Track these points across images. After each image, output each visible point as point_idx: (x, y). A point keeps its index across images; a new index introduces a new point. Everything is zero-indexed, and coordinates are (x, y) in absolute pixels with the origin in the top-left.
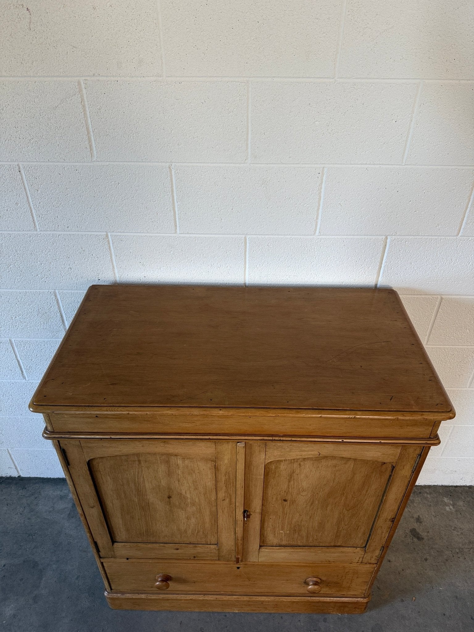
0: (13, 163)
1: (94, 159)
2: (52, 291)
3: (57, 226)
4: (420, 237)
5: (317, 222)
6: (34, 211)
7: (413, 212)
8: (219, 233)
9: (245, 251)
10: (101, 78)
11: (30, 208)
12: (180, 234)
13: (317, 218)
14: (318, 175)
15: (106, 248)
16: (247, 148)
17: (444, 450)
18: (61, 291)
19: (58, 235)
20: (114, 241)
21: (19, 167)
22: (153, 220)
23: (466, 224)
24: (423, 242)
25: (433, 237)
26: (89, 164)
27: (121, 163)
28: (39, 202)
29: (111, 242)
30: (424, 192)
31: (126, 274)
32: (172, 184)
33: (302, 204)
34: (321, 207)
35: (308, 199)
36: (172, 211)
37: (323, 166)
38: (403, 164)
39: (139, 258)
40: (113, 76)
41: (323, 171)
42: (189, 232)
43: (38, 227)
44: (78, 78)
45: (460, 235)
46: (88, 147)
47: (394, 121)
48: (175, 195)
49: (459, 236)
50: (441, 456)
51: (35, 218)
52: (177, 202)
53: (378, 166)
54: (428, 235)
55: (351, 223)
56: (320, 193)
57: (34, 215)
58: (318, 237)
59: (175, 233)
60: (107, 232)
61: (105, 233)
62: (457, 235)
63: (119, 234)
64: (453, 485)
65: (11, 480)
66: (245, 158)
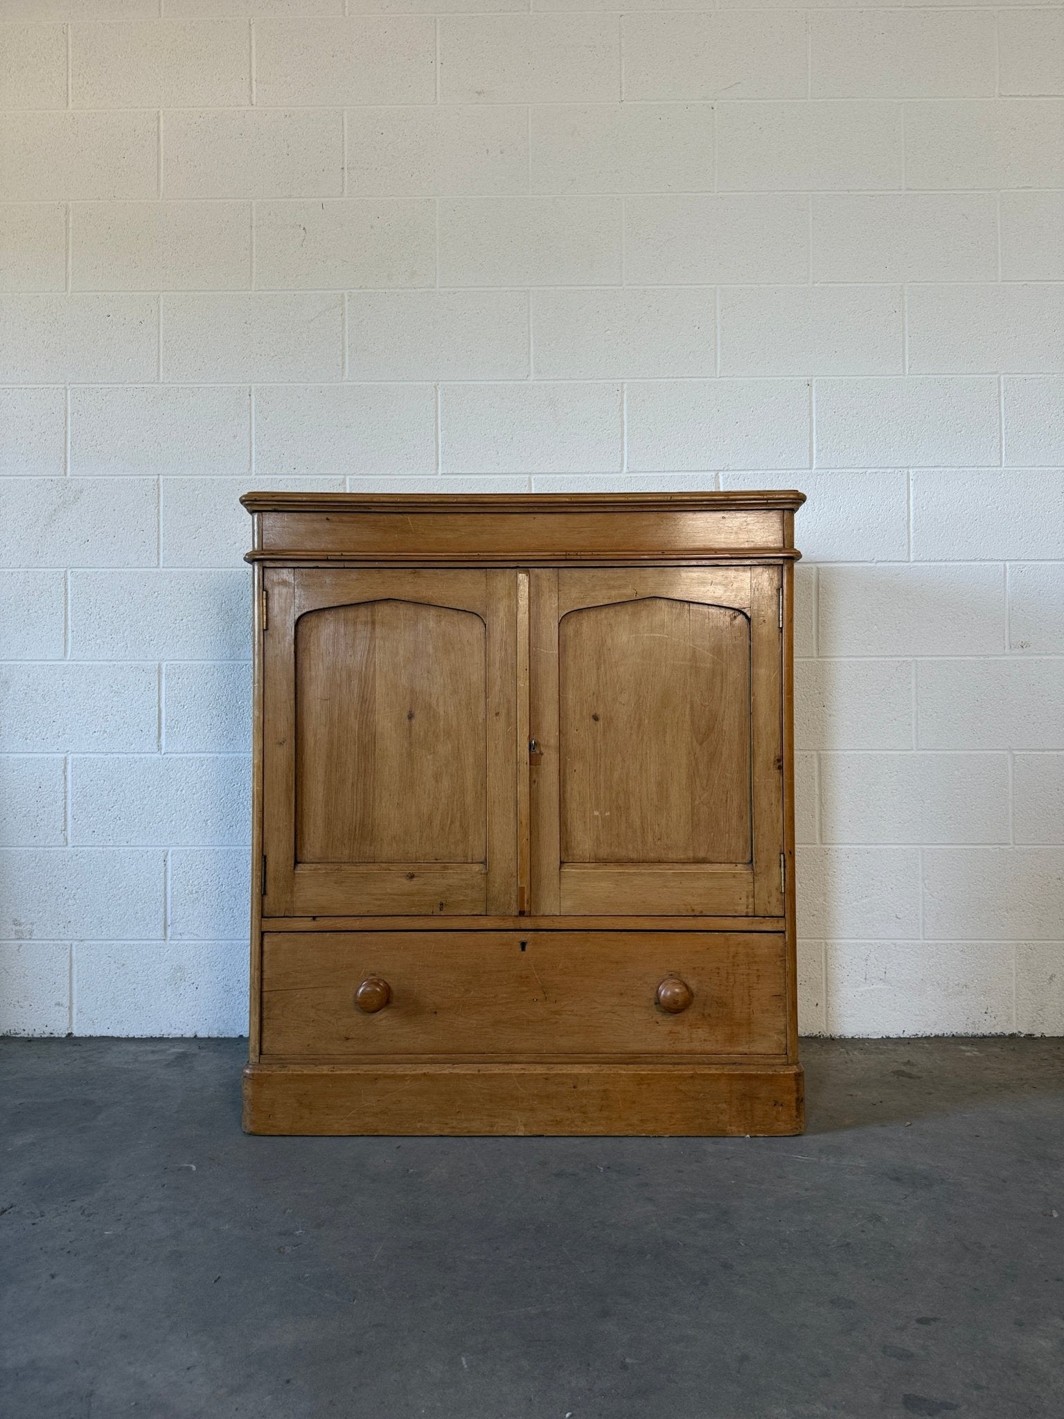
0: (245, 385)
1: (345, 378)
5: (622, 455)
6: (254, 446)
8: (495, 472)
10: (367, 291)
11: (251, 443)
12: (441, 473)
13: (622, 448)
14: (617, 392)
16: (529, 362)
21: (251, 390)
22: (408, 455)
23: (818, 450)
24: (768, 479)
25: (779, 472)
26: (338, 384)
27: (377, 383)
28: (263, 435)
30: (752, 409)
32: (437, 408)
33: (601, 428)
34: (625, 434)
35: (608, 422)
36: (434, 443)
37: (622, 381)
38: (718, 376)
40: (382, 289)
41: (622, 387)
42: (455, 472)
43: (253, 470)
44: (342, 291)
45: (814, 467)
46: (341, 364)
47: (696, 328)
48: (439, 421)
50: (924, 939)
51: (254, 457)
52: (442, 431)
53: (688, 379)
54: (772, 468)
55: (668, 453)
56: (622, 416)
57: (253, 454)
58: (627, 475)
59: (436, 474)
60: (344, 475)
61: (343, 477)
62: (810, 468)
63: (361, 477)
64: (975, 1033)
65: (51, 1040)
66: (527, 374)
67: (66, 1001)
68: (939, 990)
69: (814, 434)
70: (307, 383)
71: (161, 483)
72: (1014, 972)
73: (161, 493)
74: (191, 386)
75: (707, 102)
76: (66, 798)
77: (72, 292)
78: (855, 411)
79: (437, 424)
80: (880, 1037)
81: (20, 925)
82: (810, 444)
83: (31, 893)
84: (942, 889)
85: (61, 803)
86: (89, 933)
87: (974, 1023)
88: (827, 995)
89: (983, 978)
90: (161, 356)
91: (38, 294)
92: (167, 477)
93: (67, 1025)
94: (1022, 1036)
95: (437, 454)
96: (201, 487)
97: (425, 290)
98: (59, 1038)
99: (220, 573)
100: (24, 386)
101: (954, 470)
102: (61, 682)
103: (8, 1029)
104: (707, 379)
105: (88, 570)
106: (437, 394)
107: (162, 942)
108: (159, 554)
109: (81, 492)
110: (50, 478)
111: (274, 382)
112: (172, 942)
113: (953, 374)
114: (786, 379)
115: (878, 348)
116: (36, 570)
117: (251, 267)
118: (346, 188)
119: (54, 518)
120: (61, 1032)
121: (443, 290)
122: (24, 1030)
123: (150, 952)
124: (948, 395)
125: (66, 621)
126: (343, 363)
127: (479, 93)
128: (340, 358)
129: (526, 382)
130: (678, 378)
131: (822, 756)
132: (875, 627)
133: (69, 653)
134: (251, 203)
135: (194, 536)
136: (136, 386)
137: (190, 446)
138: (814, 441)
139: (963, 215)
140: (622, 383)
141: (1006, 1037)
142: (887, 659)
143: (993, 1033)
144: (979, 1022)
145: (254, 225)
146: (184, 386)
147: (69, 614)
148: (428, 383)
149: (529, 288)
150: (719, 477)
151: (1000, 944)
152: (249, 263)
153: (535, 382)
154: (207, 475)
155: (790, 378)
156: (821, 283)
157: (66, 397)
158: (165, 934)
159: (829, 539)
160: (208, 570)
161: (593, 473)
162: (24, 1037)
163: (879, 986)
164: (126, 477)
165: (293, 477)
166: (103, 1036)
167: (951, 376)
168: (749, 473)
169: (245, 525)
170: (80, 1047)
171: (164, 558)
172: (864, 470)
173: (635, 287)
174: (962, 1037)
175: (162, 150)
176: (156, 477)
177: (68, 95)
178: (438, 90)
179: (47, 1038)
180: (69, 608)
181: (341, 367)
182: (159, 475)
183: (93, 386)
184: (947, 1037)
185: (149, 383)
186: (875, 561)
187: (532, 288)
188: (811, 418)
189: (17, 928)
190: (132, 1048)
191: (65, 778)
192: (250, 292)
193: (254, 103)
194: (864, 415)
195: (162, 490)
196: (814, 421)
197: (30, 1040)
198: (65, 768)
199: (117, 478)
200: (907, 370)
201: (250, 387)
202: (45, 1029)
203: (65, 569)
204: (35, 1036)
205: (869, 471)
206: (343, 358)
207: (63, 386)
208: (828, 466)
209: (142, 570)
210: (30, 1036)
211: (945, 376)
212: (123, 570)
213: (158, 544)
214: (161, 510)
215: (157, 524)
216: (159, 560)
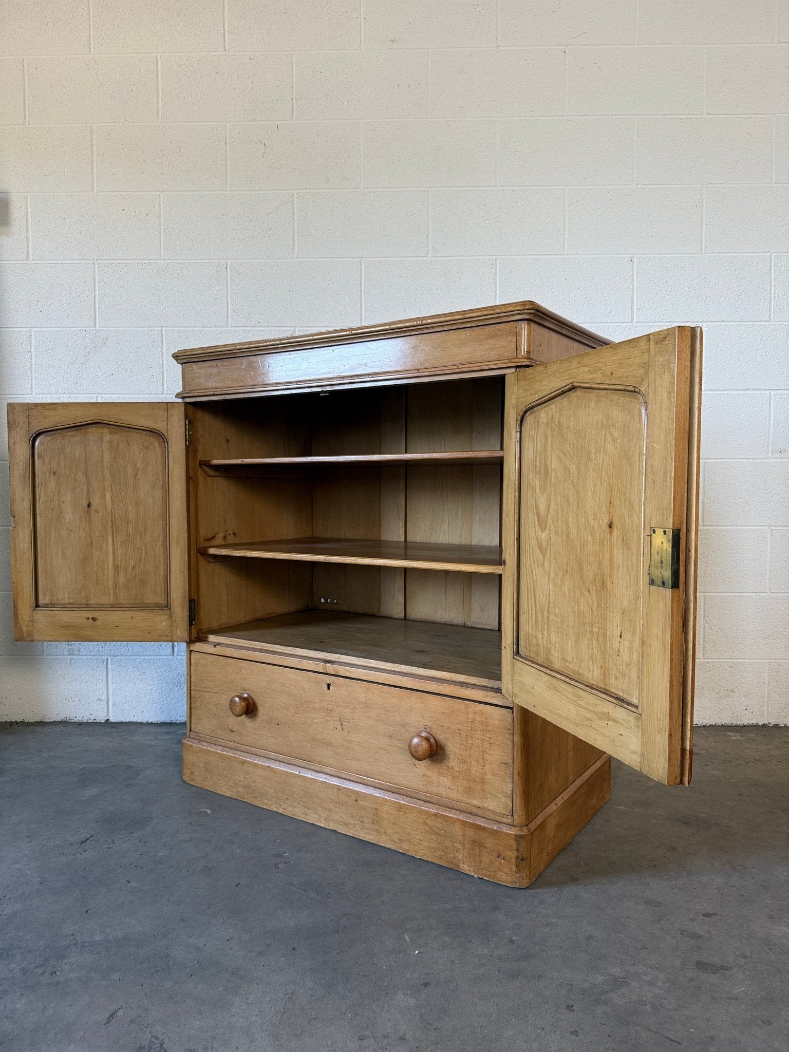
0: (223, 261)
1: (295, 256)
3: (248, 321)
4: (596, 325)
6: (230, 306)
7: (584, 299)
10: (310, 191)
11: (228, 303)
14: (492, 266)
16: (428, 243)
19: (247, 331)
21: (227, 264)
22: (340, 313)
23: (637, 309)
25: (609, 325)
26: (290, 260)
27: (318, 259)
28: (237, 297)
32: (361, 277)
33: (480, 293)
35: (485, 287)
36: (359, 303)
37: (496, 257)
38: (566, 254)
40: (321, 189)
41: (496, 262)
43: (230, 323)
44: (292, 191)
45: (634, 321)
46: (291, 246)
47: (550, 218)
48: (363, 287)
49: (634, 323)
51: (230, 314)
52: (365, 295)
53: (544, 256)
54: (603, 322)
56: (495, 283)
57: (229, 311)
61: (293, 328)
62: (632, 322)
63: (307, 328)
64: (738, 723)
65: (95, 724)
66: (427, 252)
67: (104, 697)
68: (713, 694)
69: (635, 297)
70: (267, 259)
71: (164, 333)
72: (767, 682)
73: (164, 340)
74: (182, 261)
75: (560, 48)
77: (96, 192)
78: (665, 280)
79: (361, 289)
81: (71, 645)
82: (632, 304)
84: (718, 624)
86: (119, 651)
87: (737, 716)
89: (744, 685)
90: (162, 240)
91: (71, 194)
92: (168, 329)
93: (106, 714)
94: (771, 725)
95: (361, 312)
96: (192, 336)
97: (352, 190)
98: (99, 723)
100: (64, 262)
101: (736, 324)
103: (65, 716)
104: (558, 256)
105: (113, 396)
106: (361, 267)
107: (171, 657)
108: (163, 384)
109: (107, 339)
110: (84, 329)
111: (244, 259)
112: (178, 657)
113: (737, 253)
114: (615, 256)
115: (683, 233)
116: (76, 395)
117: (226, 173)
118: (294, 114)
119: (88, 358)
120: (101, 718)
121: (365, 190)
122: (76, 717)
123: (162, 664)
124: (733, 268)
126: (293, 245)
127: (393, 41)
128: (291, 241)
129: (427, 258)
130: (536, 255)
134: (226, 125)
136: (145, 261)
137: (184, 306)
138: (635, 302)
139: (748, 133)
140: (496, 259)
141: (760, 726)
143: (751, 723)
144: (741, 715)
145: (228, 142)
146: (179, 262)
148: (355, 259)
149: (428, 189)
151: (758, 662)
152: (224, 170)
153: (433, 258)
154: (197, 327)
155: (618, 256)
156: (643, 184)
157: (94, 270)
158: (173, 652)
162: (76, 722)
164: (139, 329)
165: (258, 328)
166: (130, 722)
167: (735, 254)
170: (116, 729)
171: (167, 387)
173: (506, 188)
174: (729, 726)
175: (160, 85)
176: (160, 329)
177: (90, 44)
178: (362, 39)
179: (92, 723)
181: (292, 248)
182: (162, 327)
183: (113, 262)
184: (719, 726)
185: (153, 259)
187: (431, 189)
188: (633, 285)
189: (70, 647)
190: (152, 730)
192: (226, 192)
193: (227, 50)
194: (671, 283)
195: (164, 337)
196: (635, 288)
197: (81, 724)
199: (132, 329)
200: (704, 250)
201: (226, 263)
202: (90, 716)
203: (97, 395)
204: (83, 721)
206: (293, 241)
207: (92, 262)
208: (644, 321)
209: (151, 395)
210: (80, 721)
211: (731, 254)
212: (138, 396)
213: (163, 377)
214: (164, 352)
215: (161, 362)
216: (163, 389)
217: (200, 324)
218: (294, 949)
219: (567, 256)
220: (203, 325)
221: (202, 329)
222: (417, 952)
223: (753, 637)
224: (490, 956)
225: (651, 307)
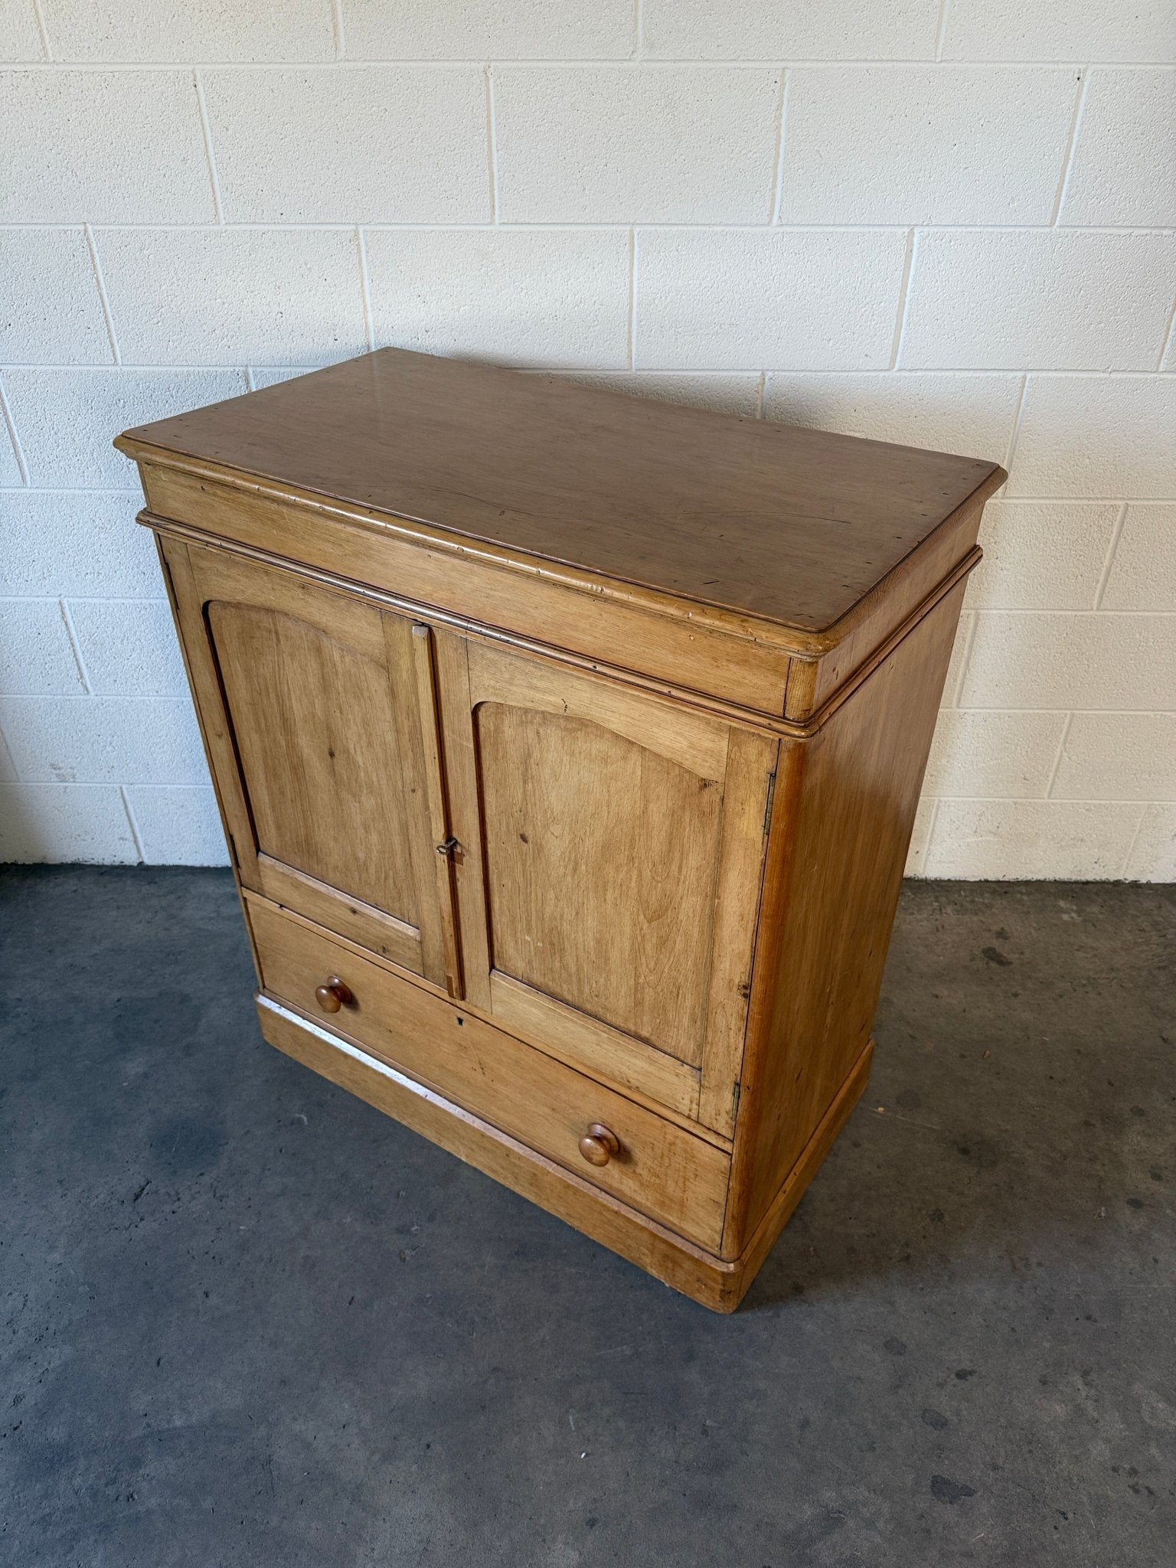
0: (184, 67)
1: (341, 55)
2: (241, 369)
3: (259, 211)
4: (978, 229)
5: (774, 195)
6: (216, 178)
7: (962, 170)
8: (580, 221)
9: (632, 264)
11: (210, 169)
12: (500, 224)
13: (774, 186)
14: (773, 86)
15: (354, 262)
16: (636, 27)
17: (1054, 781)
18: (259, 369)
19: (261, 233)
20: (369, 244)
21: (195, 76)
22: (449, 193)
23: (1068, 196)
24: (984, 240)
25: (1004, 230)
26: (331, 66)
27: (392, 64)
28: (227, 156)
29: (363, 249)
30: (982, 122)
31: (390, 326)
32: (489, 110)
33: (743, 152)
34: (781, 160)
35: (756, 139)
36: (487, 171)
37: (782, 64)
38: (938, 60)
39: (416, 285)
41: (783, 75)
42: (520, 221)
43: (222, 216)
45: (1057, 223)
46: (331, 29)
48: (493, 134)
49: (1055, 227)
50: (1049, 798)
51: (218, 194)
52: (498, 151)
53: (890, 65)
54: (993, 223)
55: (842, 196)
56: (778, 127)
57: (217, 188)
58: (778, 230)
59: (492, 223)
60: (356, 224)
61: (354, 227)
62: (1052, 225)
63: (381, 228)
64: (1079, 878)
65: (123, 869)
66: (632, 48)
67: (128, 835)
68: (1052, 843)
69: (1069, 167)
70: (281, 63)
71: (92, 238)
72: (1137, 829)
73: (96, 254)
74: (99, 68)
76: (73, 645)
78: (1141, 129)
79: (490, 137)
80: (977, 880)
81: (60, 769)
82: (1059, 184)
83: (62, 740)
84: (1084, 753)
85: (68, 651)
86: (137, 776)
88: (930, 845)
92: (97, 227)
93: (136, 856)
94: (1127, 882)
95: (492, 191)
96: (150, 244)
98: (130, 867)
99: (201, 374)
102: (29, 515)
103: (76, 858)
104: (920, 64)
105: (21, 367)
106: (487, 86)
108: (112, 345)
111: (230, 63)
114: (1046, 66)
120: (132, 861)
122: (93, 861)
125: (12, 437)
126: (335, 27)
128: (328, 18)
129: (631, 64)
130: (873, 61)
131: (981, 616)
132: (1087, 460)
133: (28, 478)
135: (155, 320)
136: (14, 67)
137: (121, 174)
138: (1067, 182)
140: (784, 69)
142: (1091, 502)
146: (90, 69)
147: (14, 428)
148: (474, 64)
150: (914, 234)
151: (1132, 805)
153: (644, 64)
154: (156, 224)
155: (1051, 66)
159: (1053, 337)
160: (186, 369)
161: (726, 225)
162: (95, 868)
163: (988, 838)
164: (38, 225)
165: (282, 227)
166: (176, 866)
168: (960, 229)
169: (224, 303)
170: (155, 875)
171: (121, 351)
172: (1129, 231)
174: (1064, 883)
176: (81, 227)
179: (118, 866)
180: (11, 419)
181: (332, 33)
185: (33, 61)
186: (1109, 370)
188: (1071, 139)
189: (58, 771)
191: (66, 624)
195: (94, 245)
196: (1074, 146)
197: (102, 868)
198: (63, 613)
201: (193, 72)
202: (115, 859)
204: (106, 866)
205: (1137, 232)
206: (334, 17)
208: (1078, 222)
209: (95, 368)
210: (100, 864)
212: (68, 368)
213: (109, 331)
214: (101, 278)
215: (99, 301)
216: (114, 354)
217: (160, 217)
218: (428, 1446)
219: (943, 64)
220: (167, 220)
221: (167, 228)
222: (583, 1456)
223: (1134, 772)
224: (675, 1462)
225: (1099, 191)
